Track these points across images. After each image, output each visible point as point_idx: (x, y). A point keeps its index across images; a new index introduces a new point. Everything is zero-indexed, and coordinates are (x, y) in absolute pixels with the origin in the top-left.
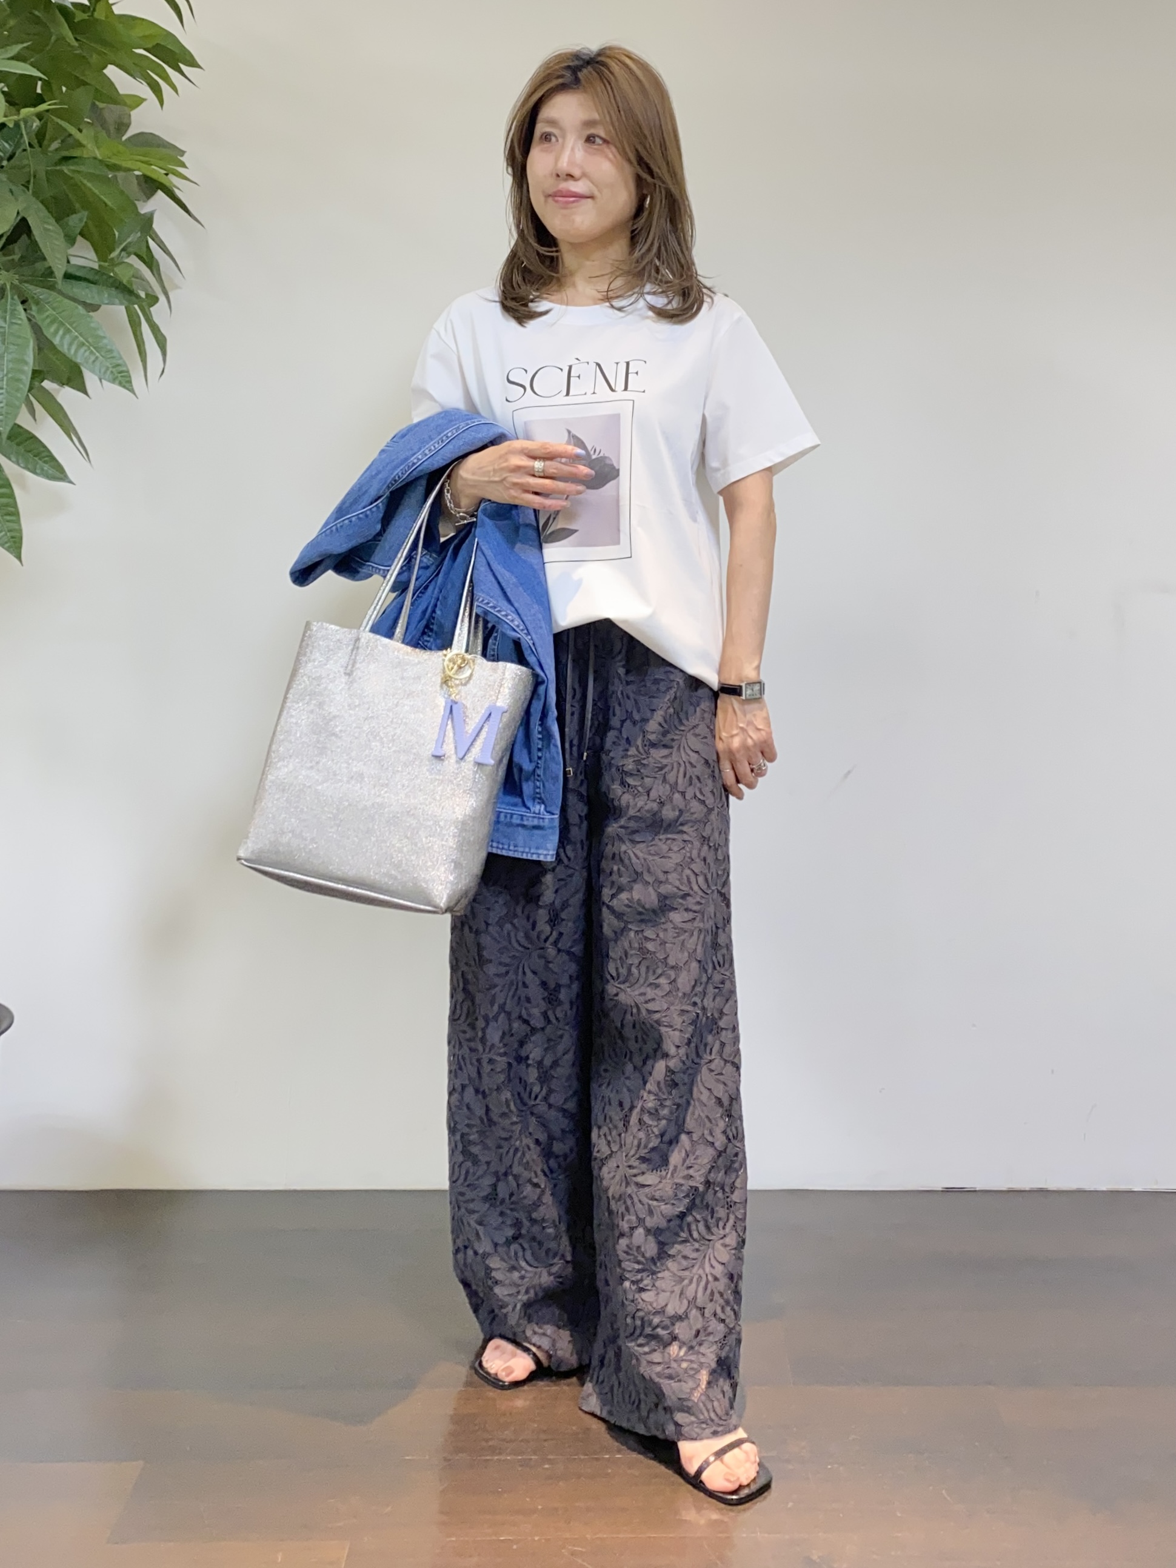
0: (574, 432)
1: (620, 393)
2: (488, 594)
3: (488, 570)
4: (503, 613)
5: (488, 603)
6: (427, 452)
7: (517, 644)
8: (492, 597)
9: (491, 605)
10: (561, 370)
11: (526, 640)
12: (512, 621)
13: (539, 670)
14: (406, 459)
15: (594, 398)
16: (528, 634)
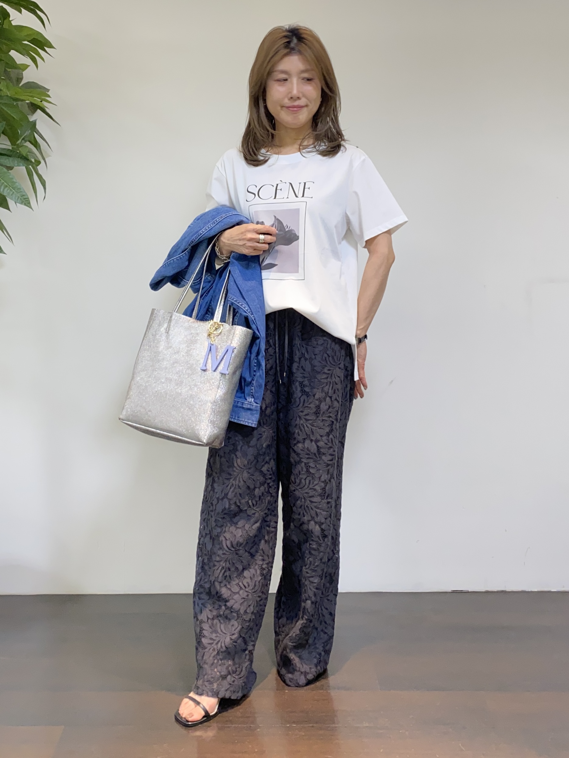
0: (277, 217)
1: (300, 198)
2: (233, 295)
3: (235, 283)
4: (240, 304)
5: (233, 299)
6: (207, 228)
7: (246, 319)
8: (235, 296)
9: (235, 300)
10: (273, 186)
11: (251, 317)
12: (245, 308)
13: (257, 332)
14: (197, 232)
15: (288, 200)
16: (252, 314)
